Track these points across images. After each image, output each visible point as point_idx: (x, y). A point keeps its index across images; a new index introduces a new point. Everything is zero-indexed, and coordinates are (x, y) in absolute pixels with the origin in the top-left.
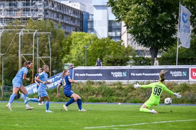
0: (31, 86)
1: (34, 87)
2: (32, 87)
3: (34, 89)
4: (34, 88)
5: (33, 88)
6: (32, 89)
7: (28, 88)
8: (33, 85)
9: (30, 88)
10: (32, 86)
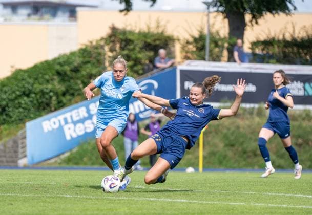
0: (56, 117)
1: (65, 120)
2: (59, 121)
3: (66, 128)
4: (66, 122)
5: (63, 123)
6: (61, 128)
7: (47, 122)
8: (64, 113)
9: (55, 123)
10: (61, 118)
